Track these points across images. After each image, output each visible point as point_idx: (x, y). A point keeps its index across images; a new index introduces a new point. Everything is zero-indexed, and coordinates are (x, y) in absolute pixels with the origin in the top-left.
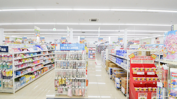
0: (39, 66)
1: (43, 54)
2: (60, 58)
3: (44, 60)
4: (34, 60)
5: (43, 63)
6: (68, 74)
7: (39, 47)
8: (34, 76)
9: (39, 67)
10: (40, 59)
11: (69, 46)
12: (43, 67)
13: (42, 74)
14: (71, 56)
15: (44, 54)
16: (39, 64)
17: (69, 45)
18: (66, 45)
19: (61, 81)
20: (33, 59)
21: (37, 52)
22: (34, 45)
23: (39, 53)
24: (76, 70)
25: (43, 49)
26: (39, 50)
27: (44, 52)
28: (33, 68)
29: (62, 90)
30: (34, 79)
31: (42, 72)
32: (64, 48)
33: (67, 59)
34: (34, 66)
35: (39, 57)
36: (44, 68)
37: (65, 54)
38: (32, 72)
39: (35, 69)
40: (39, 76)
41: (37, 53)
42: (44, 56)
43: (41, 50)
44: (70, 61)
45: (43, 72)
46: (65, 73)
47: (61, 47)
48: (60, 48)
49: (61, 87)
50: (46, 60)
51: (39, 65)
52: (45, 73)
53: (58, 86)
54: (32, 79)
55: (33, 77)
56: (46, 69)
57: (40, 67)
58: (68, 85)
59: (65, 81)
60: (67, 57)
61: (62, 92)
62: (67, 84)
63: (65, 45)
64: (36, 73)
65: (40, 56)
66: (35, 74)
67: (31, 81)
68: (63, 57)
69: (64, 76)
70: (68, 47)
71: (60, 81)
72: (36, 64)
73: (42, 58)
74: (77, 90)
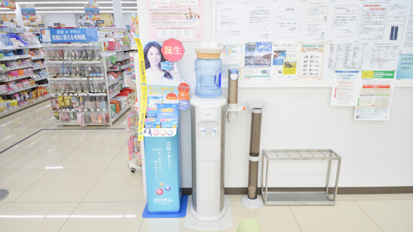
0: (26, 83)
1: (30, 56)
2: (54, 57)
3: (35, 69)
4: (9, 69)
5: (35, 77)
6: (73, 86)
7: (17, 39)
8: (14, 101)
9: (24, 86)
10: (23, 67)
11: (67, 34)
12: (35, 86)
13: (35, 101)
14: (73, 53)
15: (32, 55)
16: (24, 77)
17: (67, 32)
18: (62, 32)
19: (63, 101)
20: (7, 66)
21: (14, 51)
22: (3, 34)
23: (19, 52)
24: (86, 79)
25: (28, 42)
26: (17, 45)
27: (31, 50)
28: (11, 85)
29: (67, 117)
30: (17, 108)
31: (34, 95)
32: (58, 38)
33: (65, 58)
34: (12, 82)
35: (19, 61)
36: (38, 87)
37: (60, 49)
38: (9, 94)
39: (16, 88)
40: (26, 104)
41: (12, 53)
42: (35, 61)
43: (23, 45)
44: (73, 63)
45: (37, 96)
46: (67, 84)
47: (53, 36)
48: (52, 39)
49: (63, 110)
50: (40, 70)
51: (24, 79)
52: (40, 99)
53: (58, 108)
54: (11, 107)
55: (13, 103)
56: (43, 91)
57: (28, 85)
58: (77, 107)
59: (70, 100)
60: (66, 55)
61: (67, 120)
62: (74, 106)
63: (58, 32)
64: (20, 96)
65: (23, 60)
66: (18, 99)
67: (11, 110)
68: (58, 55)
69: (65, 90)
70: (65, 36)
71: (60, 99)
72: (15, 78)
73: (28, 64)
74: (93, 115)
